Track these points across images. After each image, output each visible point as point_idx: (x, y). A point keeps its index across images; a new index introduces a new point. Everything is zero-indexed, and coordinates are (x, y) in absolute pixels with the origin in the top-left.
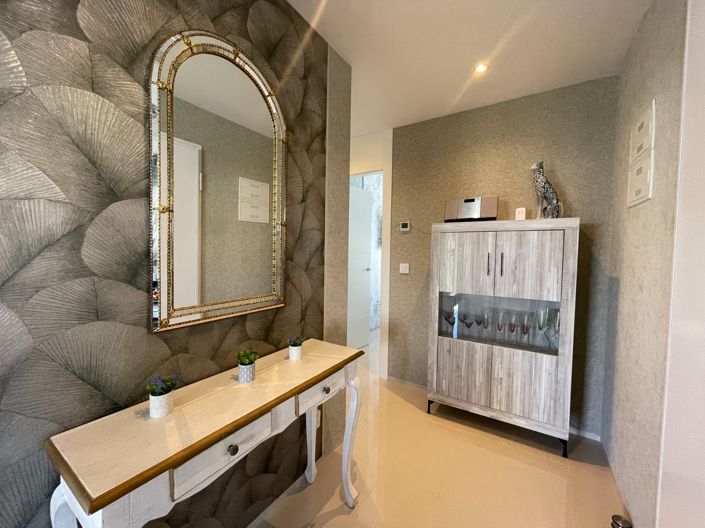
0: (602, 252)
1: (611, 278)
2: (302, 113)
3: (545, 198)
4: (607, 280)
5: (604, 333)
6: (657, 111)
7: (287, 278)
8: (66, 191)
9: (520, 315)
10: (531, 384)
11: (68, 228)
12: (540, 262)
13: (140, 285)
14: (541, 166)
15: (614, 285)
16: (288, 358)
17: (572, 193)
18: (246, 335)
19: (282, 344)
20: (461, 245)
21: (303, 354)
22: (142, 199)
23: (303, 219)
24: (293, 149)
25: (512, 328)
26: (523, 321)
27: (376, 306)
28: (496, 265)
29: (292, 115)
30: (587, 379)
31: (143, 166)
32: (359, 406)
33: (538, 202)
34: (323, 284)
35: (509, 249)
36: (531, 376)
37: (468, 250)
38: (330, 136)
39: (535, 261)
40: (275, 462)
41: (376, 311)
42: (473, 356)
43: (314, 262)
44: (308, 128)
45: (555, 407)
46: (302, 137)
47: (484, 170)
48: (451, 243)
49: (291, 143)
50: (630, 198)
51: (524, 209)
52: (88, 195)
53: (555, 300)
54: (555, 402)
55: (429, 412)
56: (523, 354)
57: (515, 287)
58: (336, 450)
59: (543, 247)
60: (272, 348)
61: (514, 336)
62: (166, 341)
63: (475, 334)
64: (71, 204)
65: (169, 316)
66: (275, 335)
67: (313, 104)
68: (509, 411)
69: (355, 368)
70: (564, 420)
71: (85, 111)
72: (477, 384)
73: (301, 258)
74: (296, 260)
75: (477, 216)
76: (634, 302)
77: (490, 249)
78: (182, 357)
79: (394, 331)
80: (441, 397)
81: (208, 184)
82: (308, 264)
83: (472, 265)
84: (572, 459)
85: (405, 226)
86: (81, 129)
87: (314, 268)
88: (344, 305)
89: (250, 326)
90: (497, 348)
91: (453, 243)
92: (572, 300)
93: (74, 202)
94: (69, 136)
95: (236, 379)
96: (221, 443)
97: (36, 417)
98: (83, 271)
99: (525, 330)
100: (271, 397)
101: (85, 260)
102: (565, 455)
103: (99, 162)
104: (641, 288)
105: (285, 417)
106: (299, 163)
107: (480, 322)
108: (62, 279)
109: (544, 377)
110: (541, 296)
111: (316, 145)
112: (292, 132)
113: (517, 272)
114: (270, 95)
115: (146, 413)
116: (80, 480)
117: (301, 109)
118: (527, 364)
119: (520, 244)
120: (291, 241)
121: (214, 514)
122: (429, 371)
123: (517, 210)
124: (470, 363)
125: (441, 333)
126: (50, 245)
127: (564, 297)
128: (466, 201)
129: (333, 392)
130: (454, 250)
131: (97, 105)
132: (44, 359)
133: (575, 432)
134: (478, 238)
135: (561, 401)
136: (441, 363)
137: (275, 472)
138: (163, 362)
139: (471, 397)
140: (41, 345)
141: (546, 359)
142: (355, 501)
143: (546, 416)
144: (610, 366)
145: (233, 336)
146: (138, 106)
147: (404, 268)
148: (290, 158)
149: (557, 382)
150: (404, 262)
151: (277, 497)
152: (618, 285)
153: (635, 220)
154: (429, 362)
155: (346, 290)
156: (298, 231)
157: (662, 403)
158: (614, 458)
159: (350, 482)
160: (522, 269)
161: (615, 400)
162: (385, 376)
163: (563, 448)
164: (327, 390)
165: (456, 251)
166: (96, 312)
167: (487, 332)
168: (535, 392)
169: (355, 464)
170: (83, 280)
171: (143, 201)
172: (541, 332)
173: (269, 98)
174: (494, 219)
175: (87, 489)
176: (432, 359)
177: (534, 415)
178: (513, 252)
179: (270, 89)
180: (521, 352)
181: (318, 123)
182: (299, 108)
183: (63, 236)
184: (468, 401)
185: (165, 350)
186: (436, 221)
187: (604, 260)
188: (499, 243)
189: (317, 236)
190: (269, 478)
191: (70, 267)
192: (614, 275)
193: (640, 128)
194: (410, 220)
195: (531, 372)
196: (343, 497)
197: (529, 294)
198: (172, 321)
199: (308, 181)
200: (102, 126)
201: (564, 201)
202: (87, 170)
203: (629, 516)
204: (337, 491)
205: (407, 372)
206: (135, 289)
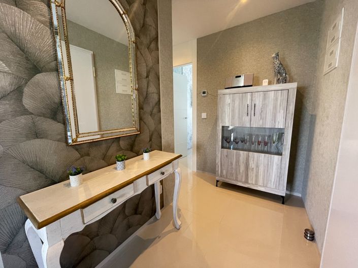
0: (308, 102)
1: (312, 115)
2: (144, 26)
3: (279, 73)
4: (310, 116)
5: (306, 144)
6: (344, 15)
7: (141, 119)
8: (9, 66)
9: (264, 137)
10: (268, 171)
11: (13, 88)
12: (275, 108)
13: (58, 120)
14: (277, 55)
15: (314, 117)
16: (143, 159)
17: (294, 70)
18: (121, 148)
19: (140, 153)
20: (233, 101)
21: (151, 157)
22: (54, 72)
23: (148, 87)
24: (139, 47)
25: (259, 143)
26: (265, 139)
27: (191, 137)
28: (251, 110)
29: (138, 27)
30: (296, 168)
31: (52, 53)
32: (180, 182)
33: (275, 76)
34: (160, 123)
35: (258, 101)
36: (268, 167)
37: (237, 103)
38: (161, 40)
39: (272, 108)
40: (140, 209)
41: (191, 139)
42: (239, 158)
43: (155, 111)
44: (148, 36)
45: (279, 181)
46: (145, 40)
47: (246, 60)
48: (228, 100)
49: (138, 44)
50: (326, 69)
51: (267, 80)
52: (21, 69)
53: (282, 127)
54: (279, 179)
55: (217, 186)
56: (265, 156)
57: (261, 121)
58: (171, 204)
59: (276, 99)
60: (135, 154)
61: (260, 147)
62: (77, 150)
63: (240, 147)
64: (13, 74)
65: (77, 137)
66: (136, 148)
67: (149, 21)
68: (256, 184)
69: (178, 163)
70: (283, 186)
71: (13, 19)
72: (241, 171)
73: (148, 109)
74: (145, 109)
75: (242, 85)
76: (323, 125)
77: (249, 102)
78: (87, 158)
79: (199, 148)
80: (223, 179)
81: (98, 73)
82: (152, 112)
83: (239, 111)
84: (287, 205)
85: (204, 93)
86: (13, 29)
87: (155, 114)
88: (173, 134)
89: (122, 143)
90: (251, 153)
91: (229, 100)
92: (290, 127)
93: (14, 73)
94: (6, 34)
95: (116, 169)
96: (107, 198)
97: (10, 187)
98: (25, 112)
99: (266, 144)
100: (133, 176)
101: (26, 106)
102: (283, 203)
103: (26, 50)
104: (327, 117)
105: (141, 186)
106: (144, 55)
107: (243, 141)
108: (14, 116)
109: (275, 167)
110: (275, 126)
111: (153, 45)
112: (139, 37)
113: (262, 114)
114: (124, 13)
115: (69, 185)
116: (34, 214)
117: (143, 24)
118: (266, 161)
119: (265, 98)
120: (142, 99)
121: (111, 233)
122: (217, 166)
123: (264, 81)
124: (238, 161)
125: (223, 147)
126: (4, 97)
127: (287, 126)
128: (237, 77)
129: (166, 175)
130: (229, 104)
131: (20, 15)
132: (10, 158)
133: (288, 193)
134: (242, 96)
135: (283, 178)
136: (223, 162)
137: (141, 214)
138: (77, 160)
139: (238, 178)
140: (8, 151)
141: (276, 157)
142: (180, 226)
143: (275, 185)
144: (308, 161)
145: (113, 149)
146: (44, 16)
147: (204, 115)
148: (139, 52)
149: (281, 168)
150: (204, 112)
151: (142, 225)
152: (315, 119)
153: (327, 81)
154: (217, 162)
155: (173, 126)
156: (145, 94)
157: (334, 175)
158: (308, 204)
159: (177, 218)
160: (265, 112)
161: (310, 176)
162: (195, 170)
163: (282, 200)
164: (163, 173)
165: (231, 104)
166: (37, 134)
167: (247, 146)
168: (270, 174)
169: (180, 210)
170: (25, 116)
171: (55, 74)
172: (274, 145)
173: (124, 16)
174: (251, 86)
175: (37, 218)
176: (218, 161)
177: (269, 185)
178: (261, 103)
179: (123, 10)
180: (263, 155)
181: (153, 33)
182: (142, 22)
183: (11, 92)
184: (236, 180)
185: (76, 154)
186: (221, 89)
187: (309, 105)
188: (254, 99)
189: (155, 96)
190: (138, 217)
191: (18, 109)
192: (314, 113)
193: (334, 28)
194: (207, 90)
195: (268, 165)
196: (174, 225)
197: (268, 125)
198: (79, 140)
199: (149, 66)
200: (25, 28)
201: (289, 75)
202: (19, 54)
203: (313, 229)
204: (172, 222)
205: (206, 168)
206: (56, 122)
